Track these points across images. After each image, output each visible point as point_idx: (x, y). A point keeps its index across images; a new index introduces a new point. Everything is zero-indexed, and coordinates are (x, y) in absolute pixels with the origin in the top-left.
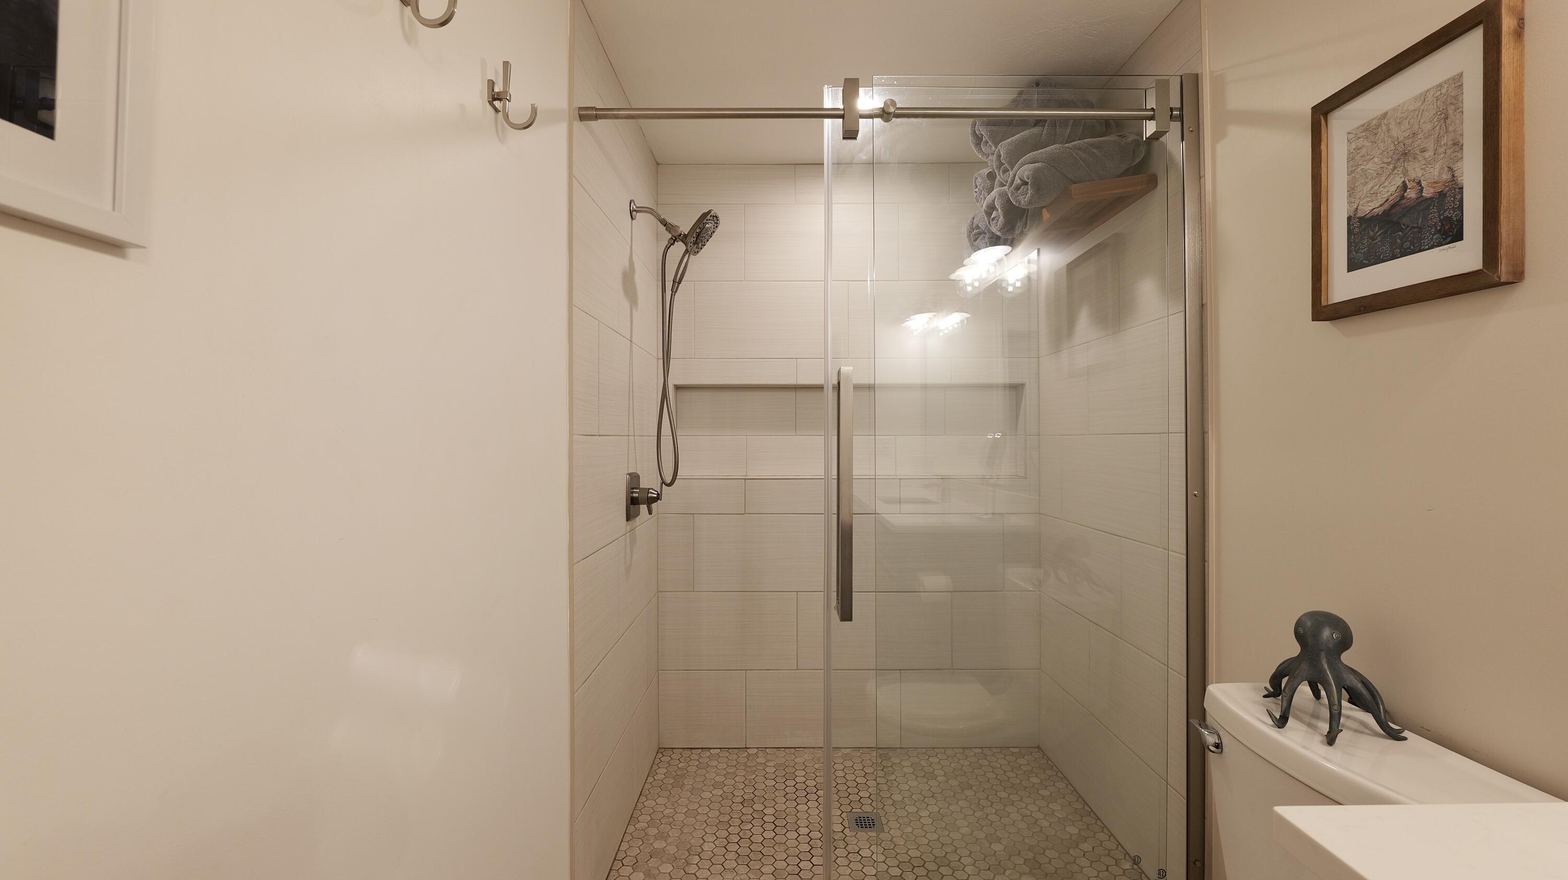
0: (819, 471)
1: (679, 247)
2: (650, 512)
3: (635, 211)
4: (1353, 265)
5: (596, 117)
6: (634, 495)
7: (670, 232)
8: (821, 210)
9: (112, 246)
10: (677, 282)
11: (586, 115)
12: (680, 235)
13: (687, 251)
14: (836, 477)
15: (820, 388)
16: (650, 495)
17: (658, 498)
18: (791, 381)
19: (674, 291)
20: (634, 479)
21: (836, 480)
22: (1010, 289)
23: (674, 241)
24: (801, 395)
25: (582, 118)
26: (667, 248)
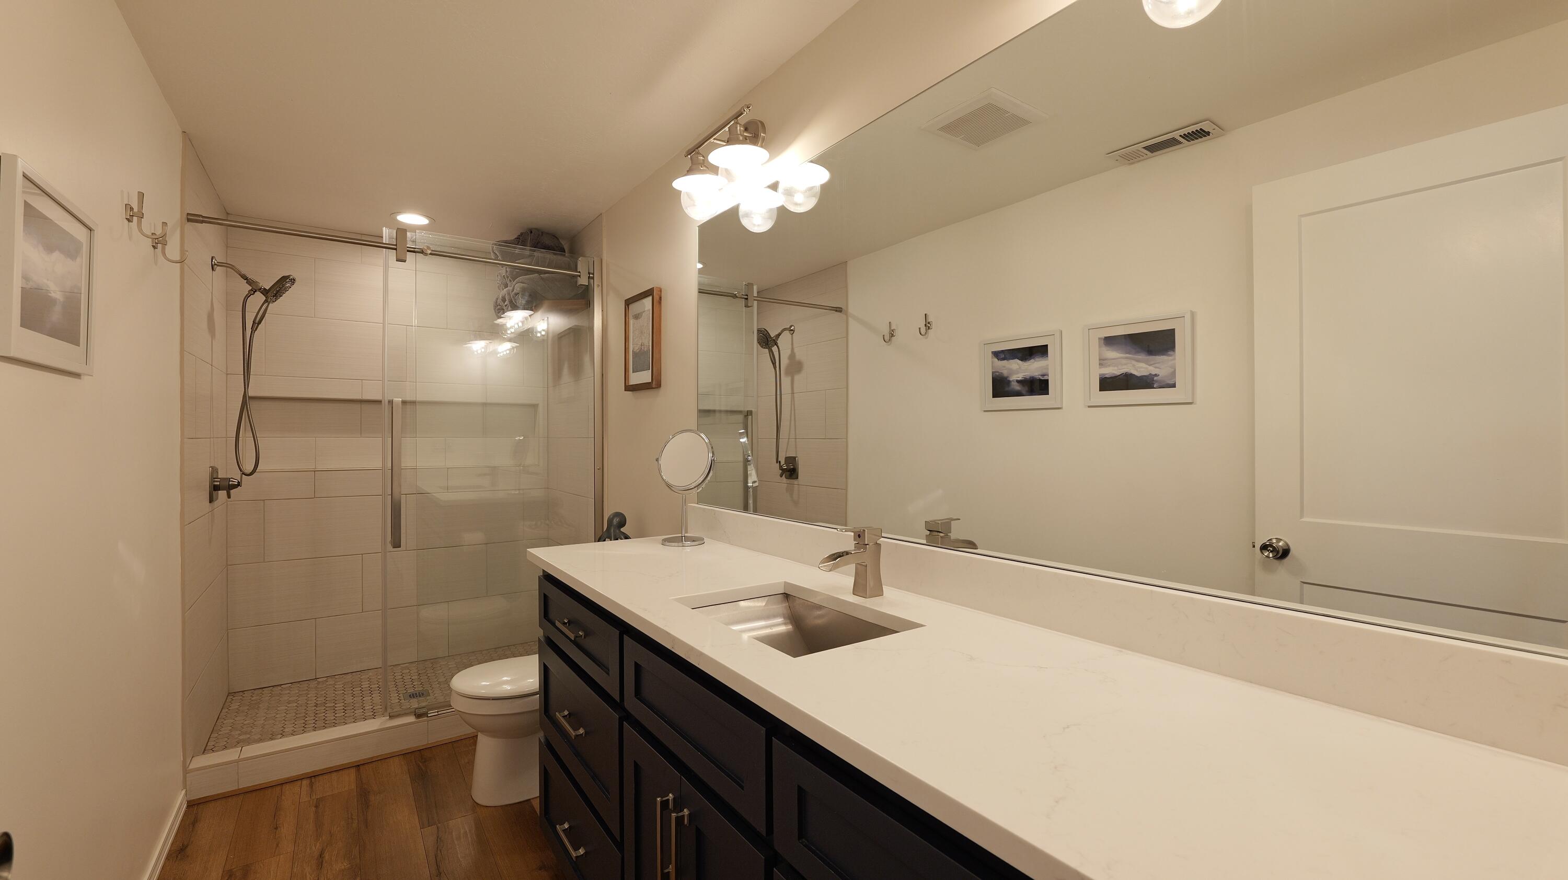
0: (378, 464)
1: (259, 298)
2: (229, 497)
3: (216, 264)
4: (633, 372)
5: (202, 222)
6: (216, 483)
7: (250, 285)
8: (381, 270)
9: (77, 375)
10: (256, 324)
11: (192, 218)
12: (261, 289)
13: (266, 301)
14: (391, 468)
15: (380, 402)
16: (230, 483)
17: (239, 484)
18: (359, 397)
19: (254, 329)
20: (214, 470)
21: (391, 470)
22: (539, 335)
23: (254, 292)
24: (365, 407)
25: (189, 220)
26: (247, 297)
